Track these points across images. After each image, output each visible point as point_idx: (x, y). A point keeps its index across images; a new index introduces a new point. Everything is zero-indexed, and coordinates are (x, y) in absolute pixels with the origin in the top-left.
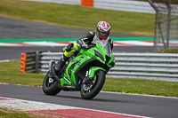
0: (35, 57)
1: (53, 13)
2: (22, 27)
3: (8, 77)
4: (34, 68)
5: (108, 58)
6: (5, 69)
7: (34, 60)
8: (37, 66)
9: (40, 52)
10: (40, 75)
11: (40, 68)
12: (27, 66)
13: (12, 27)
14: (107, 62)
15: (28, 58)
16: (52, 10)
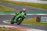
0: (39, 18)
1: (44, 6)
2: (35, 10)
3: (32, 23)
4: (38, 21)
5: (23, 16)
6: (31, 21)
7: (39, 19)
8: (39, 20)
9: (40, 17)
10: (40, 23)
11: (40, 21)
12: (37, 20)
13: (33, 10)
14: (23, 17)
15: (37, 18)
16: (43, 6)
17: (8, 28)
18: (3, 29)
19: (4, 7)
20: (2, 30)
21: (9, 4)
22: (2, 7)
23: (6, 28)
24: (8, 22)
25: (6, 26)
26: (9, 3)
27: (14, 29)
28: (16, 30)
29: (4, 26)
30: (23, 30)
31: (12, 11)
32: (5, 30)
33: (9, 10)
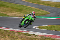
17: (39, 36)
18: (33, 37)
19: (34, 9)
20: (31, 38)
21: (40, 5)
22: (32, 8)
23: (36, 36)
24: (39, 28)
25: (37, 33)
26: (41, 3)
27: (47, 37)
28: (49, 38)
29: (34, 33)
30: (58, 38)
31: (45, 14)
32: (36, 38)
33: (40, 13)
